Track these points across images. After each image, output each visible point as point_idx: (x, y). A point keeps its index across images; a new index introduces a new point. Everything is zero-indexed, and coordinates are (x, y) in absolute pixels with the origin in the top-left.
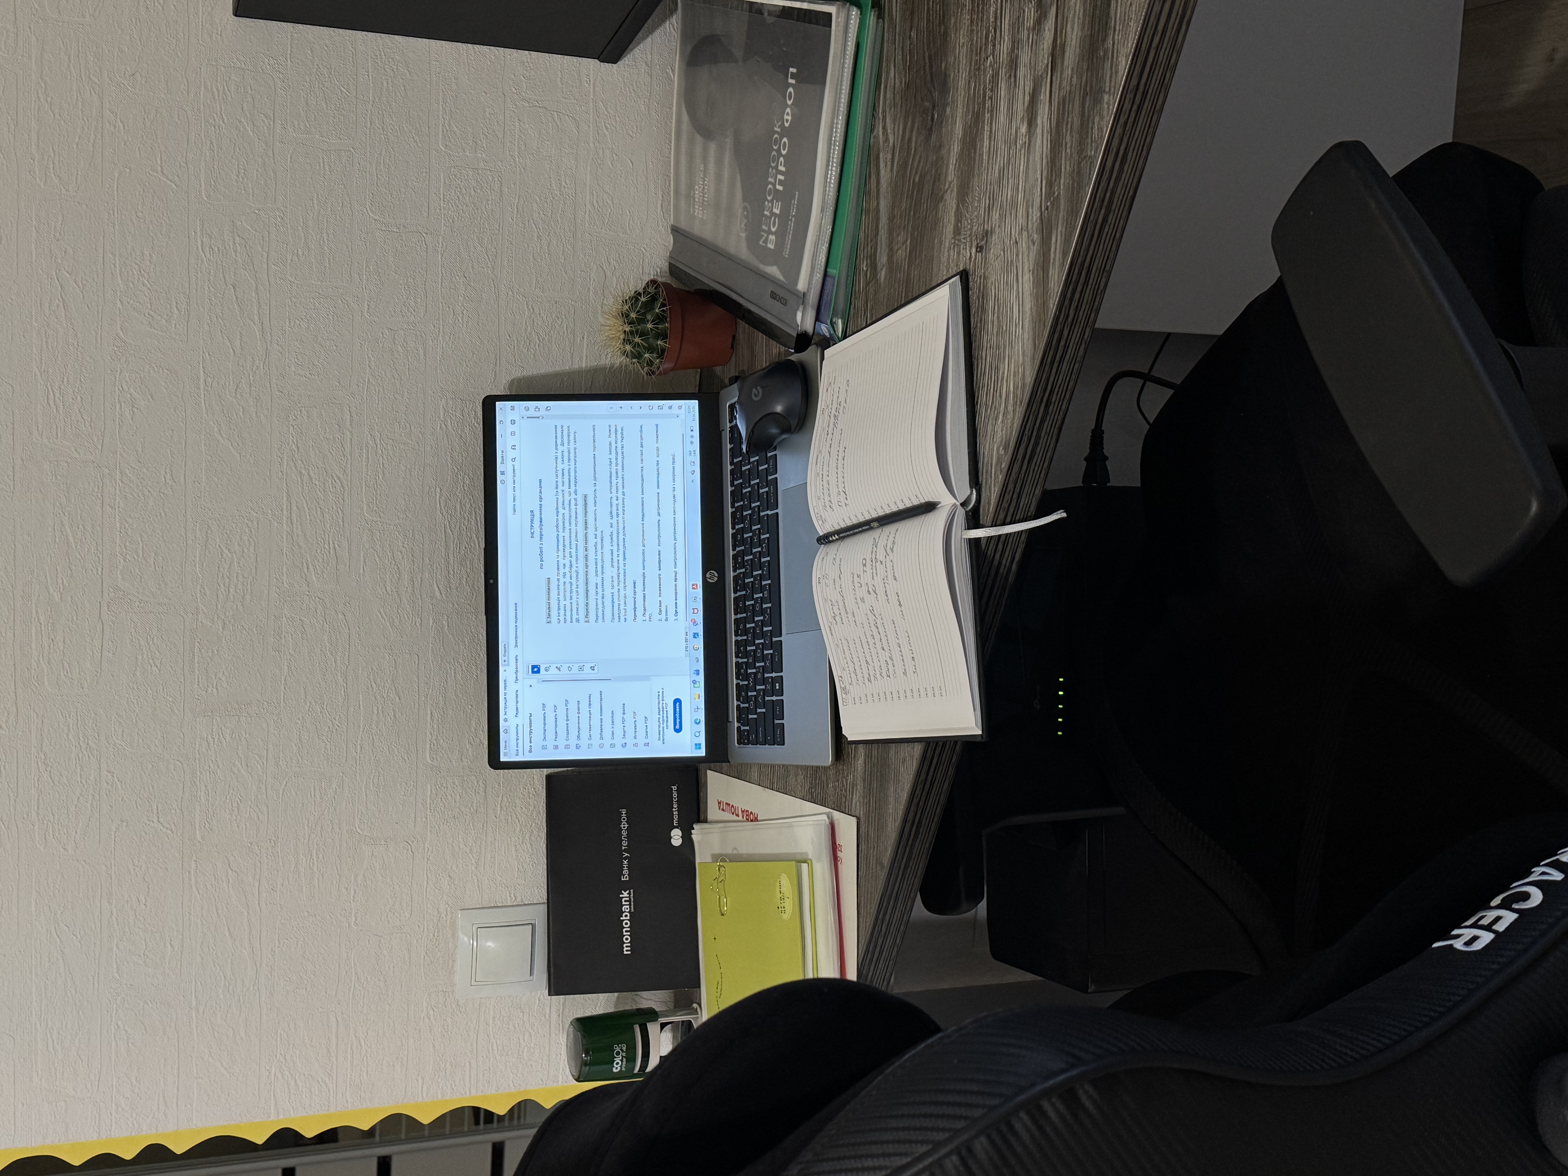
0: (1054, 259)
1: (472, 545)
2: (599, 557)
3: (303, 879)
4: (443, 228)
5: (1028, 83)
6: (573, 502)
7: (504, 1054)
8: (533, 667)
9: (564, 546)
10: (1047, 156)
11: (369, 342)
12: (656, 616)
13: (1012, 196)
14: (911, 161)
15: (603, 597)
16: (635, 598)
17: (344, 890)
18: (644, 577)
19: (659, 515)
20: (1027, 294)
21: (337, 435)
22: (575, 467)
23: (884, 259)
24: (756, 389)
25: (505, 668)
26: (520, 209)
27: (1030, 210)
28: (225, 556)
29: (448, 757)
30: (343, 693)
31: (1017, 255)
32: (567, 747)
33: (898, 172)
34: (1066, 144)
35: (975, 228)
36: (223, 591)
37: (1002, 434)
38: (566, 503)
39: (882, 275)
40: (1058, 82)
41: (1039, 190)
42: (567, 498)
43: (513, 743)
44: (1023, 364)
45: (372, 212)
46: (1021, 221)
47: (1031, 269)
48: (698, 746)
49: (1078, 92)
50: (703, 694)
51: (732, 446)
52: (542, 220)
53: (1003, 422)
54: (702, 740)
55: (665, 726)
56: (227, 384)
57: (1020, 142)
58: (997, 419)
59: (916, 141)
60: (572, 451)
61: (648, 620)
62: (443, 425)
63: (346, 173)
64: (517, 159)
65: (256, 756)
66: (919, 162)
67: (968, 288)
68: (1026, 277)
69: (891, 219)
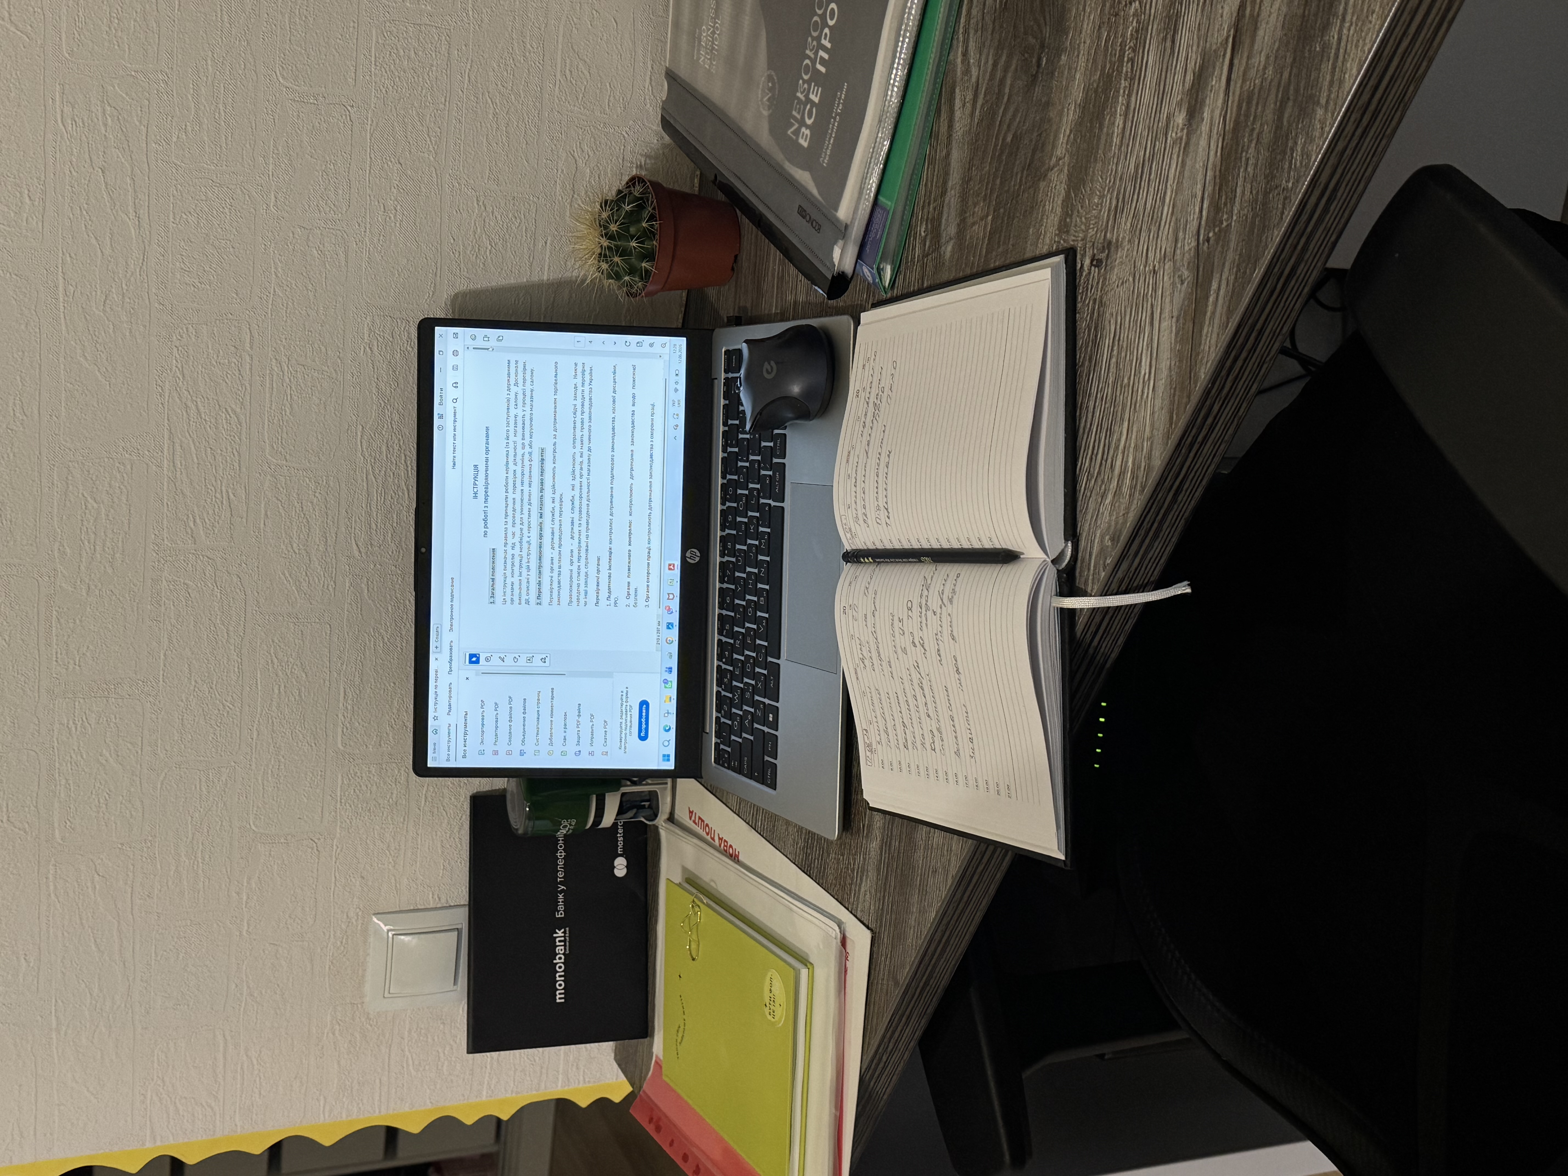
0: (1213, 313)
1: (400, 494)
2: (557, 527)
3: (185, 883)
4: (374, 100)
5: (1193, 56)
6: (527, 456)
7: (421, 1069)
8: (472, 656)
9: (514, 510)
10: (1214, 166)
11: (276, 243)
12: (622, 601)
13: (1153, 208)
14: (1001, 111)
15: (559, 574)
16: (598, 578)
17: (234, 895)
18: (611, 553)
19: (632, 477)
20: (1165, 346)
21: (234, 360)
22: (531, 414)
23: (952, 230)
24: (769, 363)
25: (437, 656)
26: (473, 78)
27: (1181, 234)
28: (89, 506)
29: (364, 741)
30: (236, 670)
31: (1155, 290)
32: (509, 753)
33: (981, 121)
34: (1247, 159)
35: (1091, 232)
36: (88, 550)
37: (1110, 520)
38: (519, 457)
39: (948, 249)
40: (1242, 69)
41: (1197, 210)
42: (520, 452)
43: (444, 746)
44: (1151, 438)
45: (283, 77)
46: (1165, 244)
47: (1175, 314)
48: (666, 757)
49: (1273, 91)
50: (675, 696)
51: (727, 402)
52: (500, 93)
53: (1112, 504)
54: (671, 751)
55: (628, 732)
56: (94, 293)
57: (1172, 135)
58: (1103, 496)
59: (1012, 86)
60: (528, 393)
61: (613, 604)
62: (367, 348)
63: (250, 26)
64: (471, 13)
65: (129, 745)
66: (1014, 116)
67: (1076, 310)
68: (1165, 324)
69: (966, 180)
